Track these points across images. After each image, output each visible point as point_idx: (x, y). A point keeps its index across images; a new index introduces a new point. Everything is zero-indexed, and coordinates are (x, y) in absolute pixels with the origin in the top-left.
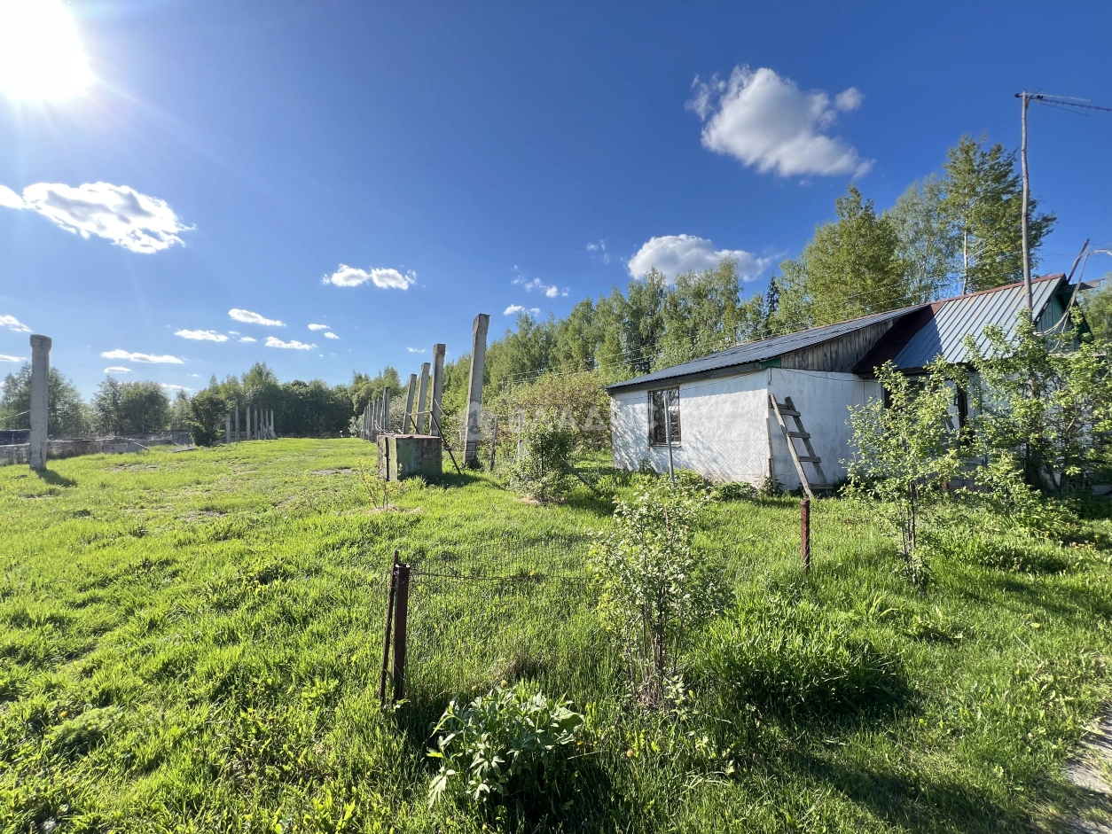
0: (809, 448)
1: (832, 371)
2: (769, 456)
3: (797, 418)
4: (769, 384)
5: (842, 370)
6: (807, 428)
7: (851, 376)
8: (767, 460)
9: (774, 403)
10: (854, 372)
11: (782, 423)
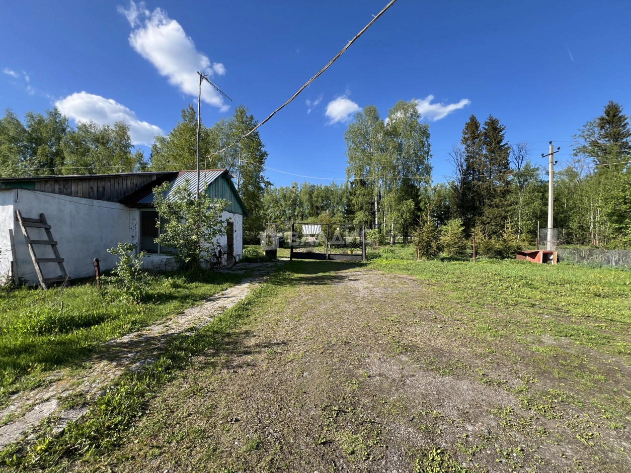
0: (56, 252)
1: (98, 199)
2: (11, 259)
3: (48, 230)
4: (16, 201)
5: (109, 199)
6: (56, 237)
7: (118, 205)
8: (10, 263)
9: (19, 217)
10: (121, 202)
11: (24, 233)
